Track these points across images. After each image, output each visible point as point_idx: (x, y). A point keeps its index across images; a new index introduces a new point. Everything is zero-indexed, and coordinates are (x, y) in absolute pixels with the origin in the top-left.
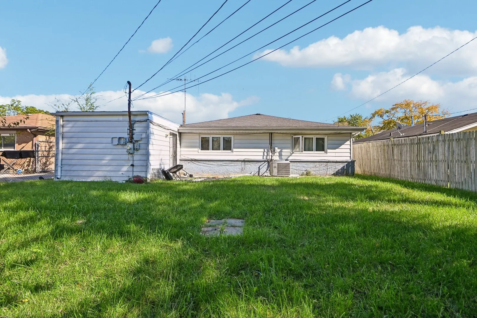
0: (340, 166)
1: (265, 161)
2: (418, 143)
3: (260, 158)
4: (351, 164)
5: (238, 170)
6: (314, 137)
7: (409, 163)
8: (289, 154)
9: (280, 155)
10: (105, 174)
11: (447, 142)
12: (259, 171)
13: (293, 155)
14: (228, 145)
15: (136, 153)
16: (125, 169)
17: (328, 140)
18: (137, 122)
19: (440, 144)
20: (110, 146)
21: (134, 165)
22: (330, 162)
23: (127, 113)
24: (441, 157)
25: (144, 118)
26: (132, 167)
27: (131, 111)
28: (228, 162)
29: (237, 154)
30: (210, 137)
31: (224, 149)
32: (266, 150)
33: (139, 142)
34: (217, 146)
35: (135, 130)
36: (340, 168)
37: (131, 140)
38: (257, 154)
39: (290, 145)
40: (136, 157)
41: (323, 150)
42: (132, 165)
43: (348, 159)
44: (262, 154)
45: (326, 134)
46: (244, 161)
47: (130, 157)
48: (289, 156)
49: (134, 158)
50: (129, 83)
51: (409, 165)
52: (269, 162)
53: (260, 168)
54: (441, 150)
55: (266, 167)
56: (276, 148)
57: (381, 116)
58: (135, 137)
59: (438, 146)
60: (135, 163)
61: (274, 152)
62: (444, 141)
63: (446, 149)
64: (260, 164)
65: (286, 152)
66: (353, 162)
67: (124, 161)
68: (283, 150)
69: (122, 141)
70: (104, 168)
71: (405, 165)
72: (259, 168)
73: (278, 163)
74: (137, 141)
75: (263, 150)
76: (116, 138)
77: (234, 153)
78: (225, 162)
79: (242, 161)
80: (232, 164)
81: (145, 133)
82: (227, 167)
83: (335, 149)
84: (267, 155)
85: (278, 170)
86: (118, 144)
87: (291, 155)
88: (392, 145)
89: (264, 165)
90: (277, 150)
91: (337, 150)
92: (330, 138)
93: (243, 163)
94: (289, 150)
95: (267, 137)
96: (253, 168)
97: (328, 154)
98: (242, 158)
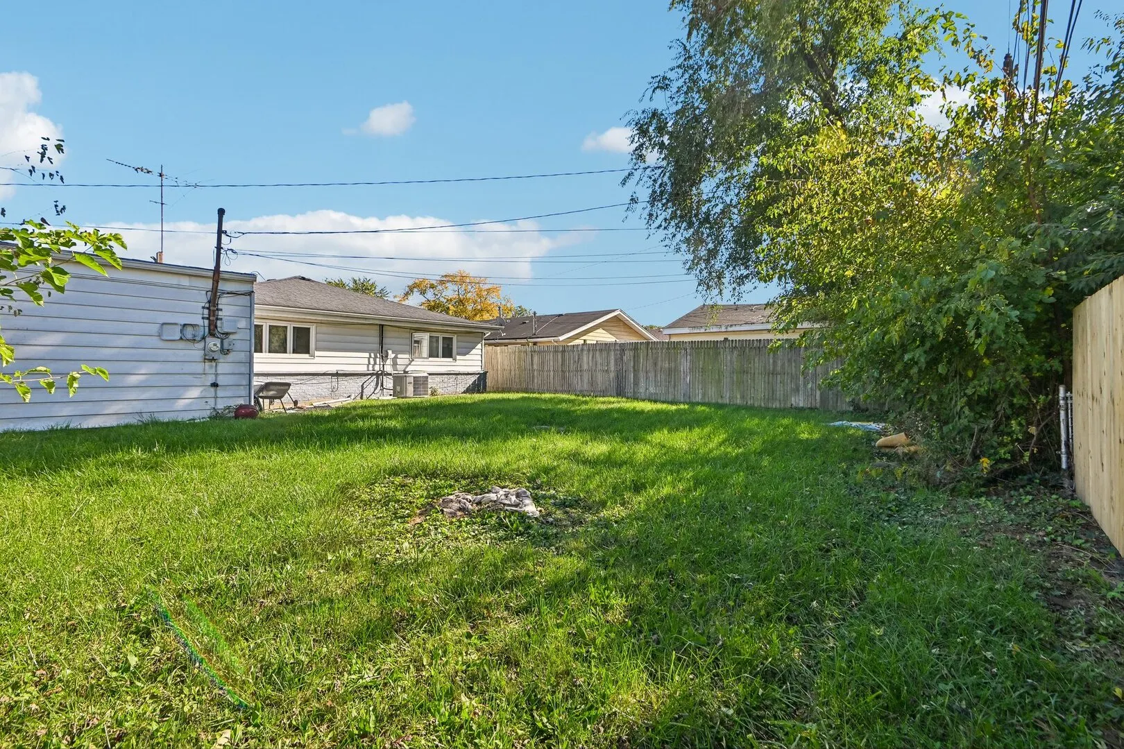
0: (471, 380)
1: (372, 375)
2: (563, 351)
3: (363, 369)
4: (483, 377)
5: (326, 392)
6: (441, 336)
7: (552, 373)
8: (407, 362)
9: (395, 364)
10: (138, 406)
11: (591, 352)
12: (362, 392)
13: (413, 363)
14: (302, 344)
15: (222, 359)
16: (195, 393)
17: (457, 342)
18: (228, 293)
19: (585, 353)
20: (155, 341)
21: (219, 383)
22: (461, 374)
23: (211, 274)
24: (585, 367)
25: (244, 288)
26: (212, 389)
27: (221, 269)
28: (305, 377)
29: (323, 361)
30: (264, 324)
31: (294, 352)
32: (373, 355)
33: (232, 337)
34: (277, 344)
35: (221, 310)
36: (471, 383)
37: (212, 331)
38: (358, 361)
39: (408, 348)
40: (223, 367)
41: (450, 356)
42: (215, 385)
43: (478, 370)
44: (366, 361)
45: (455, 333)
46: (337, 375)
47: (207, 367)
48: (407, 366)
49: (219, 368)
50: (221, 212)
51: (552, 376)
52: (380, 375)
53: (365, 386)
54: (585, 359)
55: (373, 384)
56: (390, 352)
57: (423, 293)
58: (223, 326)
59: (582, 355)
60: (221, 380)
61: (384, 357)
62: (589, 350)
63: (590, 358)
64: (364, 379)
65: (403, 359)
66: (485, 373)
67: (191, 376)
68: (399, 356)
69: (189, 333)
70: (133, 395)
71: (548, 376)
72: (362, 386)
73: (414, 377)
74: (227, 334)
75: (367, 355)
76: (176, 324)
77: (317, 360)
78: (299, 377)
79: (332, 375)
80: (314, 381)
81: (244, 319)
82: (304, 387)
83: (465, 354)
84: (375, 363)
85: (414, 388)
86: (181, 338)
87: (410, 364)
88: (531, 351)
89: (370, 381)
90: (391, 355)
91: (467, 357)
92: (459, 338)
93: (334, 379)
94: (407, 356)
95: (375, 332)
96: (353, 386)
97: (458, 363)
98: (333, 369)
